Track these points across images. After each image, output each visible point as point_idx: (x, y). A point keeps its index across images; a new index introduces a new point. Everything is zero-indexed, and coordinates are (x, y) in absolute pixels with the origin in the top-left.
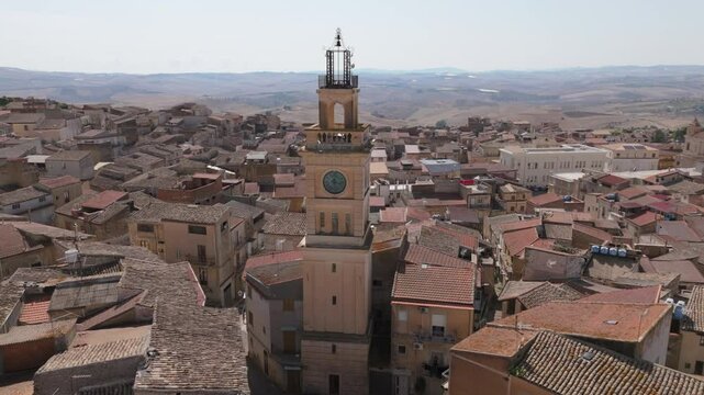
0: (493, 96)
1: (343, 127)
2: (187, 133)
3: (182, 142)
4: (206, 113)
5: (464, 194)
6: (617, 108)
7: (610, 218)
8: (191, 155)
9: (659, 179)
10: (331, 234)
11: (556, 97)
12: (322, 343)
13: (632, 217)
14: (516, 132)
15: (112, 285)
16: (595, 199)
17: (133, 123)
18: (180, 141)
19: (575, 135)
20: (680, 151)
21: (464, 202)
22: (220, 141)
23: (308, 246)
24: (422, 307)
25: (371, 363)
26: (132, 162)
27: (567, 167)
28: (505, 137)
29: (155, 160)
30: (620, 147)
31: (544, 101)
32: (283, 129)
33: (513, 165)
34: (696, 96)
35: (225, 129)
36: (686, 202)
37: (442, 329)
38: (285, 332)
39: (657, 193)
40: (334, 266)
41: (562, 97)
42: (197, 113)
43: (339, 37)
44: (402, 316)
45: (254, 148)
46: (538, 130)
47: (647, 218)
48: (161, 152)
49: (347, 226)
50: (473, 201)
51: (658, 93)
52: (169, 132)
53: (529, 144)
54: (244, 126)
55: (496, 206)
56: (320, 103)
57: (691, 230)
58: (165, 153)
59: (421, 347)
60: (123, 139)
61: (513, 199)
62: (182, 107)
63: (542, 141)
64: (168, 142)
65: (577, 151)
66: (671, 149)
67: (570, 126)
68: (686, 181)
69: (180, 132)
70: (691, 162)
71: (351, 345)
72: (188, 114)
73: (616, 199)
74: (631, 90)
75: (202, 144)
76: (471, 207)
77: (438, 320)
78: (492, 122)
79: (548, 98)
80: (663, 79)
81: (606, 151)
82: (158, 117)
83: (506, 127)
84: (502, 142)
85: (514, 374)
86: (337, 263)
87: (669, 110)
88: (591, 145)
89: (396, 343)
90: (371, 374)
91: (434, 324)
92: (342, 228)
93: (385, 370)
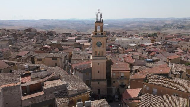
0: (107, 26)
1: (100, 31)
2: (32, 36)
3: (31, 39)
4: (36, 31)
5: (111, 50)
6: (138, 29)
7: (144, 54)
8: (34, 42)
9: (153, 45)
10: (98, 56)
11: (123, 26)
12: (96, 82)
13: (149, 53)
14: (117, 34)
15: (45, 72)
16: (140, 50)
17: (15, 34)
18: (31, 38)
19: (131, 35)
20: (156, 38)
21: (111, 52)
22: (42, 38)
23: (93, 59)
24: (119, 72)
25: (107, 86)
26: (19, 44)
27: (131, 43)
28: (114, 36)
29: (25, 44)
30: (143, 38)
31: (120, 27)
32: (58, 35)
33: (119, 43)
34: (155, 25)
35: (42, 35)
36: (160, 49)
37: (123, 76)
38: (87, 80)
39: (153, 48)
40: (99, 64)
41: (124, 26)
42: (33, 31)
43: (99, 11)
44: (114, 74)
45: (52, 40)
46: (122, 34)
47: (152, 54)
48: (26, 41)
49: (102, 54)
50: (113, 51)
51: (147, 25)
52: (26, 36)
53: (121, 37)
54: (47, 34)
55: (118, 52)
56: (95, 26)
57: (163, 56)
58: (28, 42)
59: (119, 81)
60: (13, 38)
61: (121, 51)
62: (28, 29)
63: (124, 37)
64: (27, 39)
65: (133, 39)
66: (154, 38)
67: (129, 33)
68: (159, 45)
69: (30, 36)
70: (159, 41)
71: (103, 82)
72: (31, 31)
73: (145, 49)
74: (140, 24)
75: (37, 39)
76: (112, 53)
77: (122, 75)
78: (111, 32)
79: (121, 26)
80: (148, 21)
81: (139, 39)
82: (22, 32)
83: (114, 33)
84: (115, 37)
85: (145, 82)
86: (100, 63)
87: (149, 29)
88: (136, 37)
89: (113, 81)
90: (107, 88)
91: (121, 76)
92: (101, 55)
93: (110, 87)
